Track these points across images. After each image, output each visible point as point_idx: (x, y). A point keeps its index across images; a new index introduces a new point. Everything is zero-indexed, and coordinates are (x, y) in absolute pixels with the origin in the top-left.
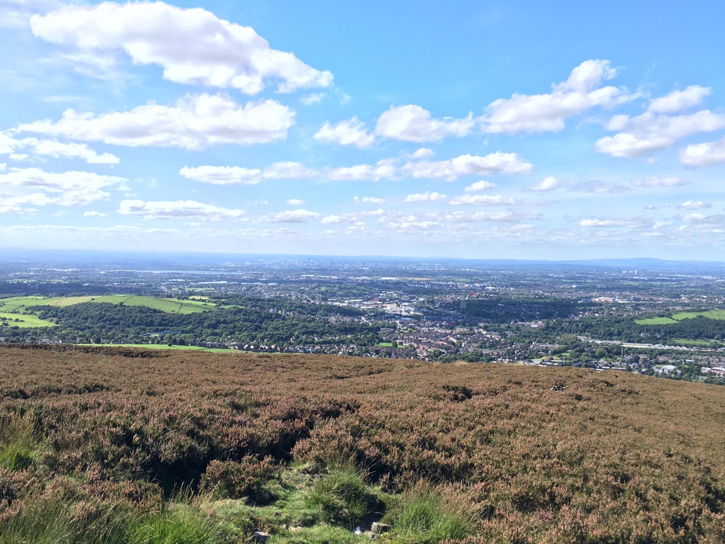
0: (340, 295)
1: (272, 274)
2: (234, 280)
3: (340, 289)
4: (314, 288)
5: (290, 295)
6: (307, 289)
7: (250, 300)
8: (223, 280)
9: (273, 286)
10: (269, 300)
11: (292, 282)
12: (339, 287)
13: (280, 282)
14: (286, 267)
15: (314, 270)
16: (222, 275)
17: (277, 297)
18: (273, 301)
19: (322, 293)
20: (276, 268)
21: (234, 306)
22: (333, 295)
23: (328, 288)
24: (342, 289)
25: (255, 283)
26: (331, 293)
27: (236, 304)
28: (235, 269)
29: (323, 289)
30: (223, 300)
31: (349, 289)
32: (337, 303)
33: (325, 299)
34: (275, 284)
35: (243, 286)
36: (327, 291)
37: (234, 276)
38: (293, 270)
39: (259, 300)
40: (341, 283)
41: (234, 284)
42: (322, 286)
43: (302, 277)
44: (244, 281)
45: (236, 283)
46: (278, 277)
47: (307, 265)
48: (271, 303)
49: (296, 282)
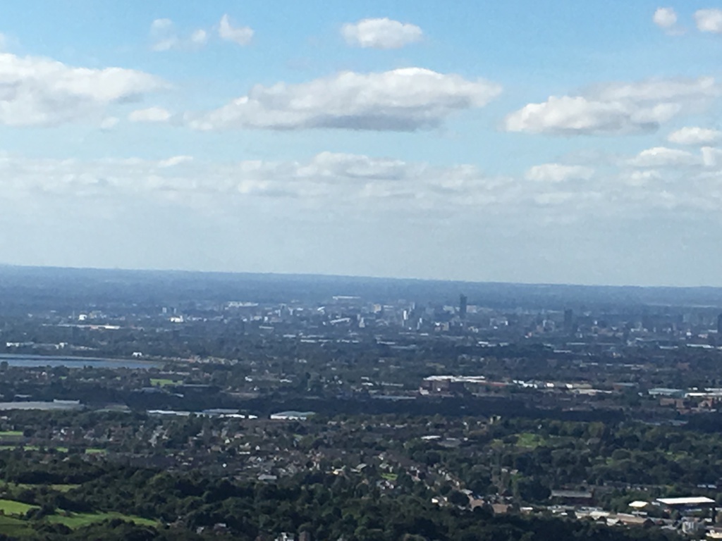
0: (609, 476)
1: (287, 368)
2: (115, 397)
3: (611, 443)
4: (486, 439)
5: (372, 472)
6: (451, 442)
7: (185, 488)
8: (65, 396)
9: (294, 427)
10: (272, 492)
11: (384, 408)
12: (605, 436)
13: (327, 406)
14: (354, 338)
15: (487, 352)
16: (60, 371)
17: (310, 479)
18: (291, 495)
19: (523, 463)
20: (308, 340)
21: (111, 516)
22: (576, 471)
23: (553, 441)
24: (619, 443)
25: (212, 413)
26: (564, 462)
27: (123, 508)
28: (118, 346)
29: (527, 442)
30: (65, 488)
31: (649, 447)
32: (596, 514)
33: (538, 494)
34: (302, 417)
35: (154, 423)
36: (545, 453)
37: (111, 374)
38: (386, 352)
39: (227, 490)
40: (611, 417)
41: (112, 416)
42: (520, 429)
43: (431, 386)
44: (160, 400)
45: (124, 409)
46: (318, 385)
47: (455, 330)
48: (285, 506)
49: (399, 407)
